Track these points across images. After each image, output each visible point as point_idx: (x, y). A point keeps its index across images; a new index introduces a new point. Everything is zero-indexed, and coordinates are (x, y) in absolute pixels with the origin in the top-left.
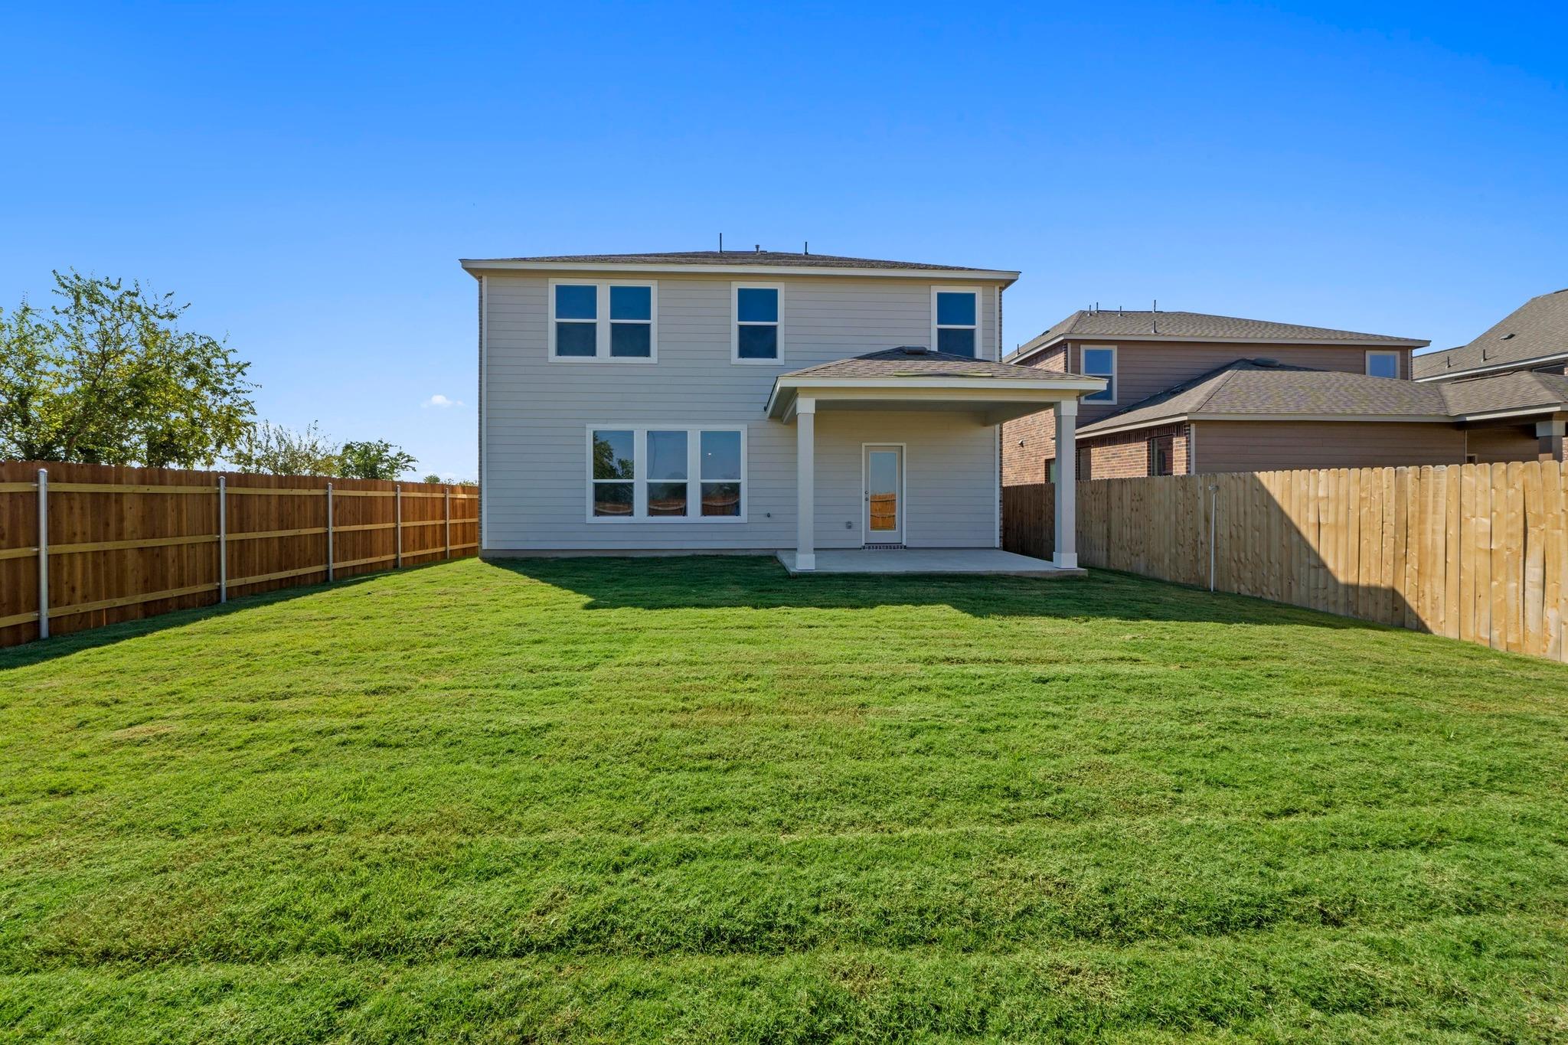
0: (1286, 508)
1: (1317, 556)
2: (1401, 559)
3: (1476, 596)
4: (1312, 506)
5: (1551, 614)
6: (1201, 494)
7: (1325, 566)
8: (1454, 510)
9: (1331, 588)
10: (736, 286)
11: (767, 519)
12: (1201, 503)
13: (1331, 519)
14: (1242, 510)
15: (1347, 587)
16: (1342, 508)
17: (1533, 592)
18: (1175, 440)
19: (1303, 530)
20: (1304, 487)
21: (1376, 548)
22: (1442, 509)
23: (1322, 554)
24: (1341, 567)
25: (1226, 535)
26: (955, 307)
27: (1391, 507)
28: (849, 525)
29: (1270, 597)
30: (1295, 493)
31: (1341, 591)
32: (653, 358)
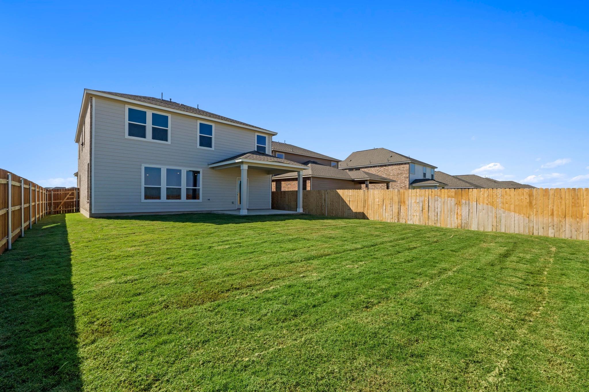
0: (343, 198)
1: (349, 207)
2: (364, 207)
3: (376, 212)
4: (348, 197)
5: (387, 214)
6: (323, 194)
7: (351, 209)
8: (373, 198)
9: (352, 213)
10: (199, 122)
11: (209, 201)
12: (323, 197)
13: (352, 200)
14: (333, 198)
15: (355, 213)
16: (354, 197)
17: (384, 211)
18: (307, 181)
19: (346, 202)
20: (347, 193)
21: (360, 205)
22: (371, 197)
23: (350, 207)
24: (354, 209)
25: (329, 203)
26: (261, 140)
27: (363, 197)
28: (233, 203)
29: (339, 216)
30: (345, 195)
31: (354, 214)
32: (169, 142)
